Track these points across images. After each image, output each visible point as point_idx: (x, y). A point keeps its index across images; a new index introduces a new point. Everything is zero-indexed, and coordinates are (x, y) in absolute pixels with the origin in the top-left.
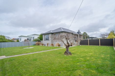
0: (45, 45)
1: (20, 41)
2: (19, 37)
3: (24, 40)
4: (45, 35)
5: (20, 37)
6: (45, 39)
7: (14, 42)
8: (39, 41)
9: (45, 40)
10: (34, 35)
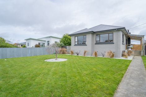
0: (78, 55)
1: (28, 47)
2: (25, 40)
3: (35, 45)
4: (75, 37)
5: (28, 41)
6: (76, 43)
7: (18, 47)
8: (62, 47)
9: (75, 45)
10: (50, 37)
